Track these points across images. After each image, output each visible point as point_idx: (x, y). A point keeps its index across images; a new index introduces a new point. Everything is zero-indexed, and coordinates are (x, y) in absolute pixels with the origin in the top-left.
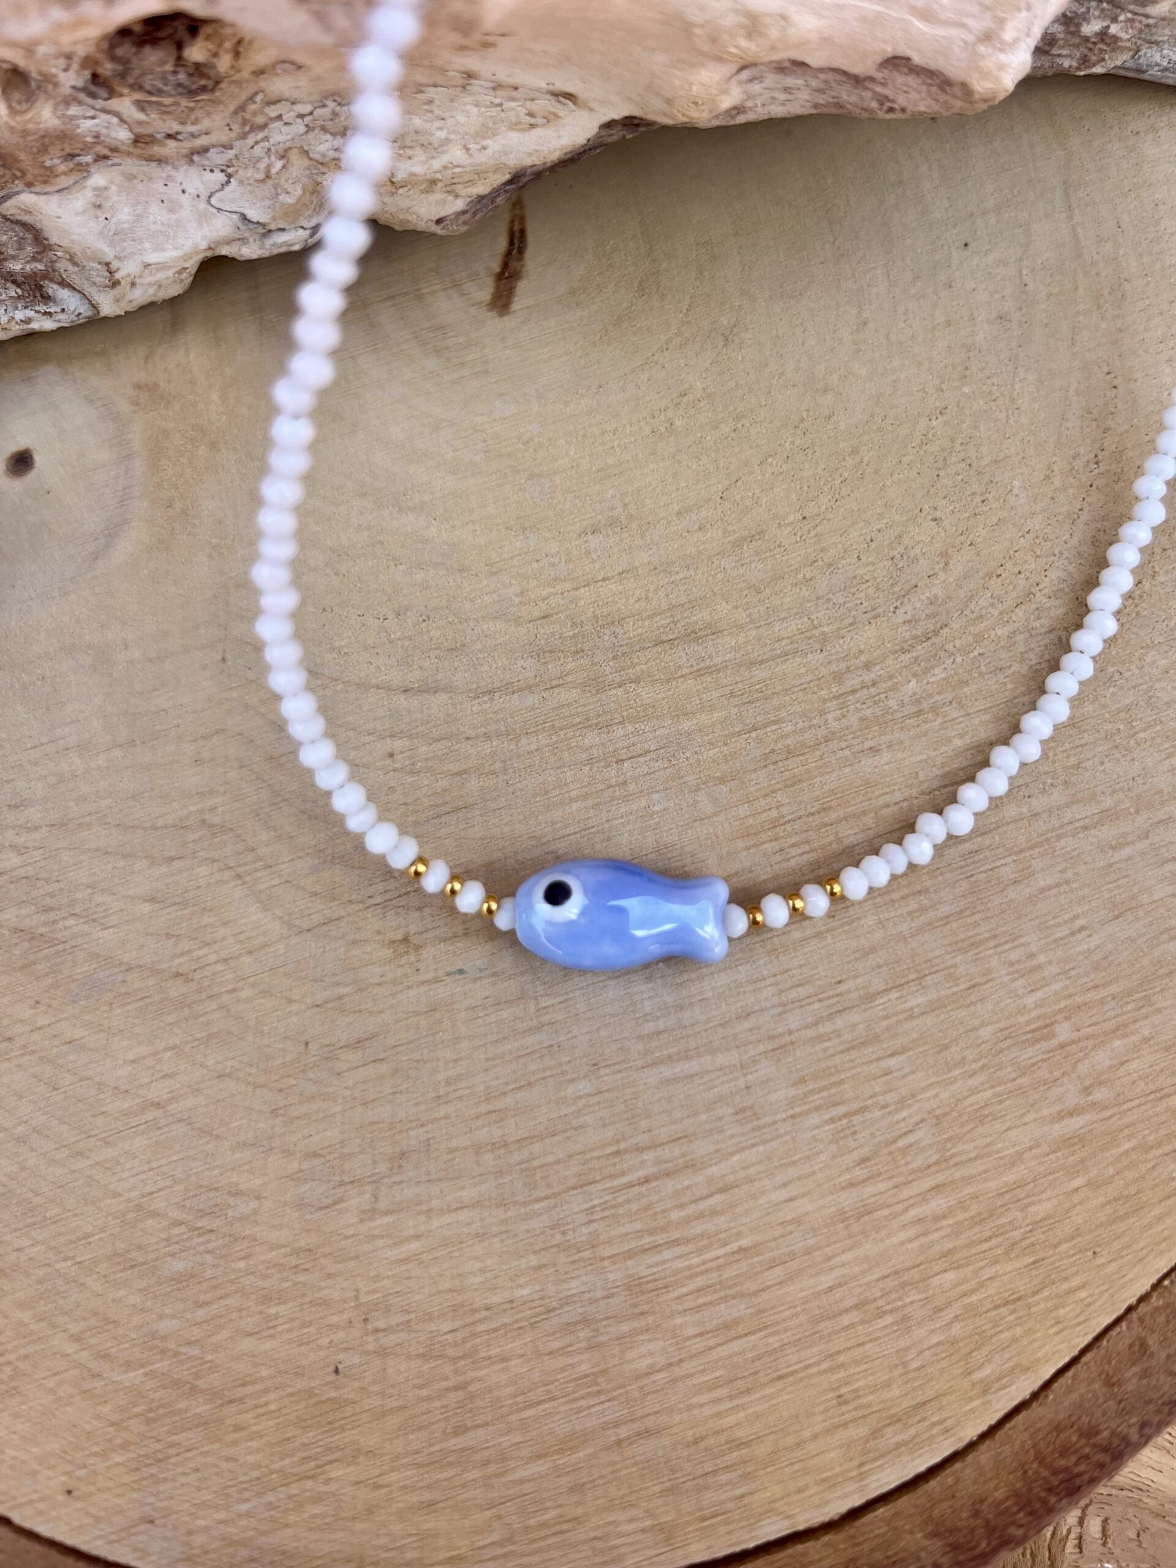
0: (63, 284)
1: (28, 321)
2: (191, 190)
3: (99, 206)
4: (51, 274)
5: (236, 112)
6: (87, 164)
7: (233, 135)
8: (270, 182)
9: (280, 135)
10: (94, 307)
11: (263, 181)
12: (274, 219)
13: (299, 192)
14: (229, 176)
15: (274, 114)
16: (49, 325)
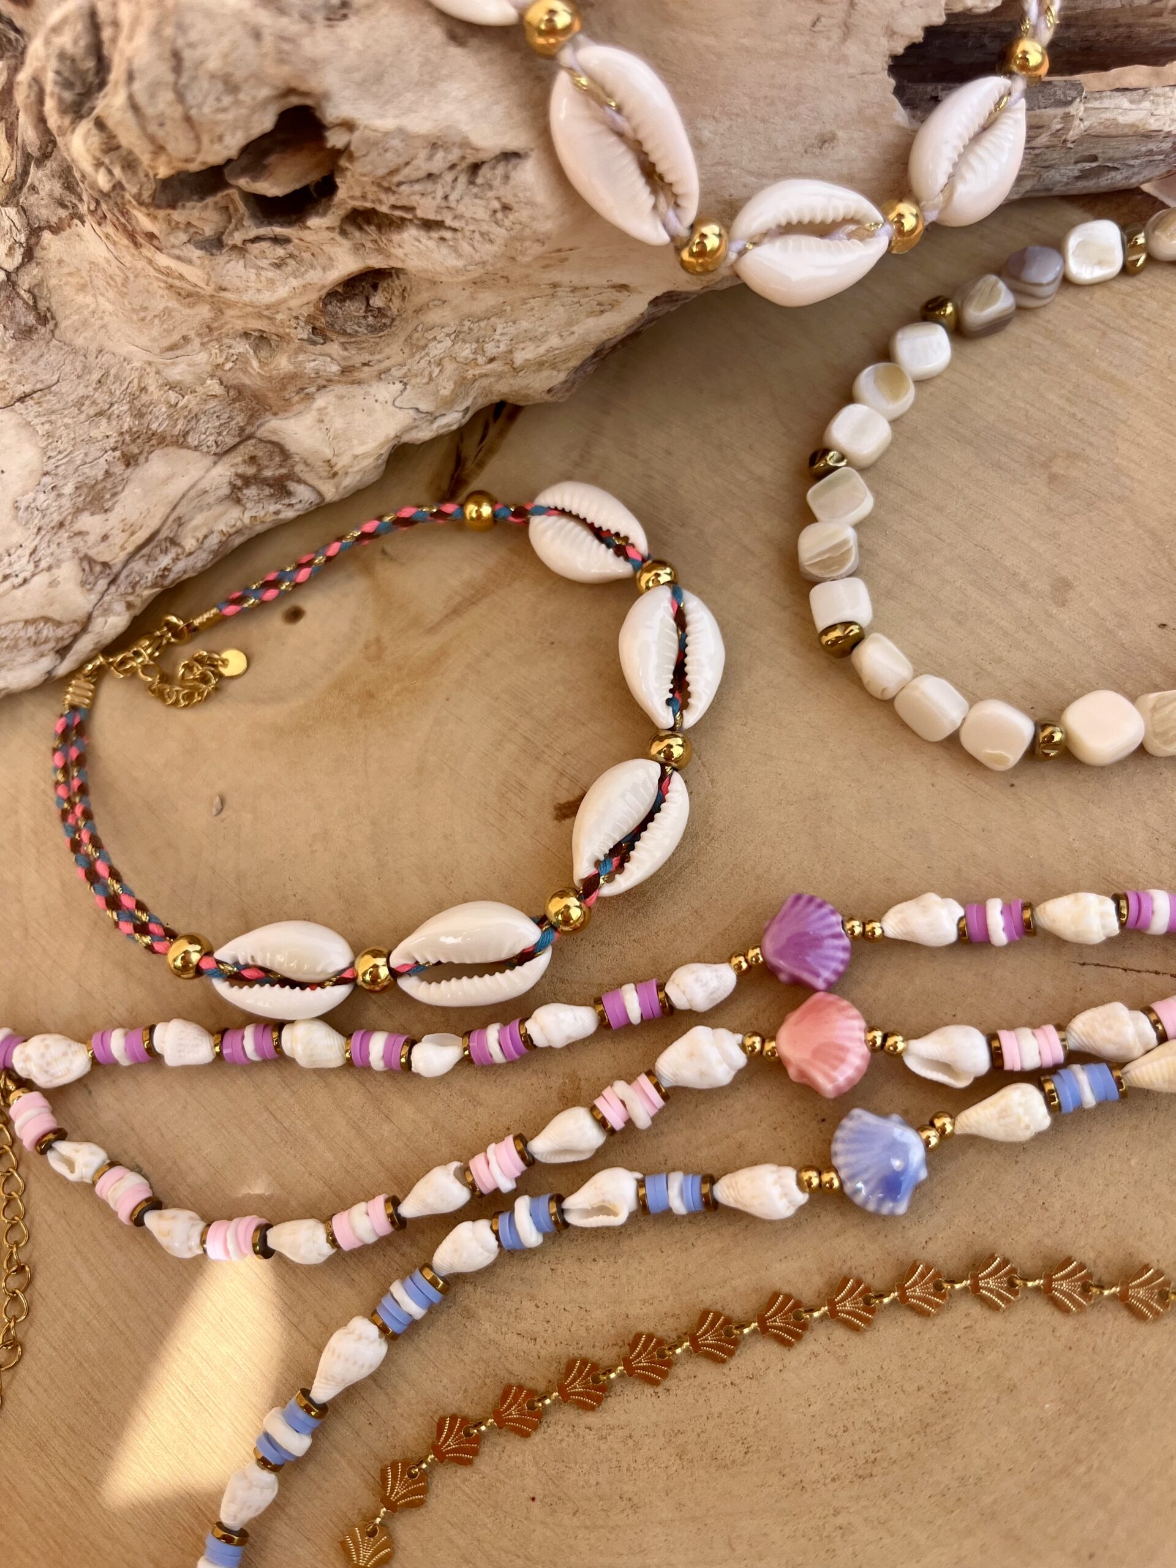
0: (300, 481)
1: (277, 513)
2: (381, 399)
3: (322, 421)
4: (291, 476)
5: (406, 340)
6: (313, 394)
7: (405, 356)
8: (433, 384)
9: (436, 350)
10: (320, 494)
11: (428, 383)
12: (437, 408)
13: (452, 386)
14: (405, 384)
15: (430, 337)
16: (289, 514)
